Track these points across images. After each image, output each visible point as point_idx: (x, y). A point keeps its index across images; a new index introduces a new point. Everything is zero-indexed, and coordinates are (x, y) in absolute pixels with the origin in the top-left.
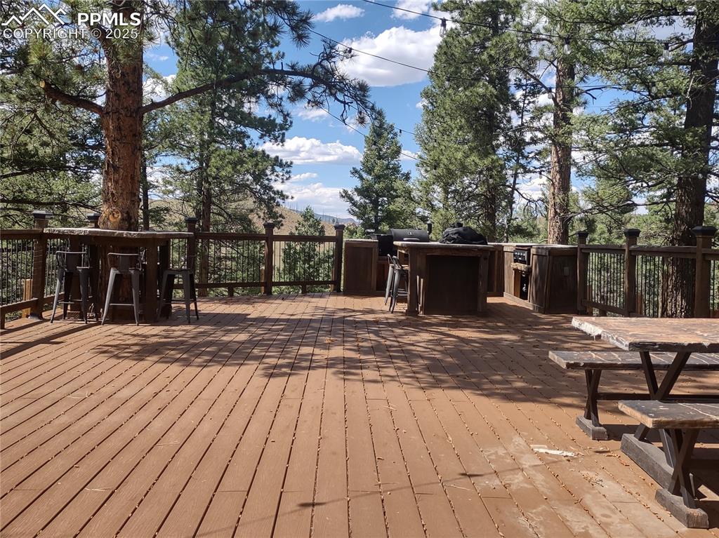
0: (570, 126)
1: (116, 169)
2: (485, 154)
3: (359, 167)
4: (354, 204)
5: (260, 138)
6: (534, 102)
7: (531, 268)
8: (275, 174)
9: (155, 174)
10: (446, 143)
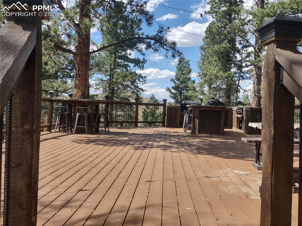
0: (259, 58)
1: (80, 76)
2: (226, 71)
3: (174, 78)
4: (172, 93)
5: (134, 67)
6: (246, 50)
7: (243, 116)
8: (140, 81)
9: (92, 81)
10: (209, 67)
